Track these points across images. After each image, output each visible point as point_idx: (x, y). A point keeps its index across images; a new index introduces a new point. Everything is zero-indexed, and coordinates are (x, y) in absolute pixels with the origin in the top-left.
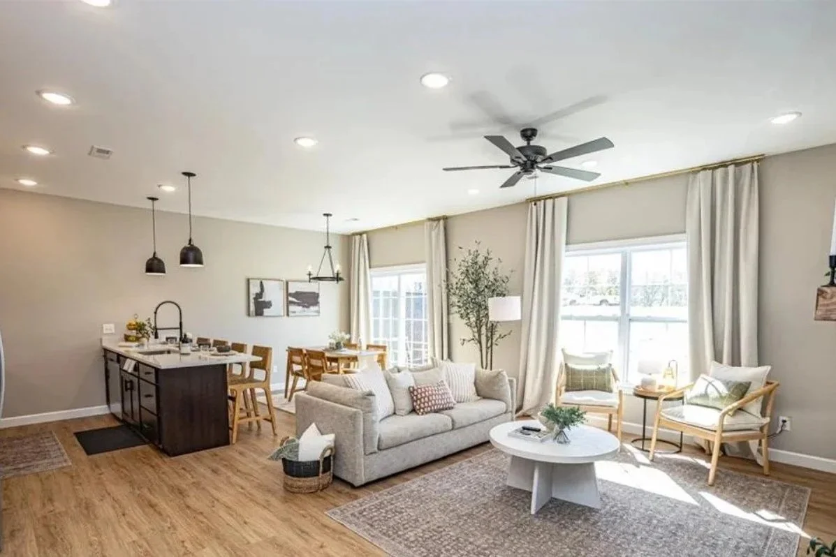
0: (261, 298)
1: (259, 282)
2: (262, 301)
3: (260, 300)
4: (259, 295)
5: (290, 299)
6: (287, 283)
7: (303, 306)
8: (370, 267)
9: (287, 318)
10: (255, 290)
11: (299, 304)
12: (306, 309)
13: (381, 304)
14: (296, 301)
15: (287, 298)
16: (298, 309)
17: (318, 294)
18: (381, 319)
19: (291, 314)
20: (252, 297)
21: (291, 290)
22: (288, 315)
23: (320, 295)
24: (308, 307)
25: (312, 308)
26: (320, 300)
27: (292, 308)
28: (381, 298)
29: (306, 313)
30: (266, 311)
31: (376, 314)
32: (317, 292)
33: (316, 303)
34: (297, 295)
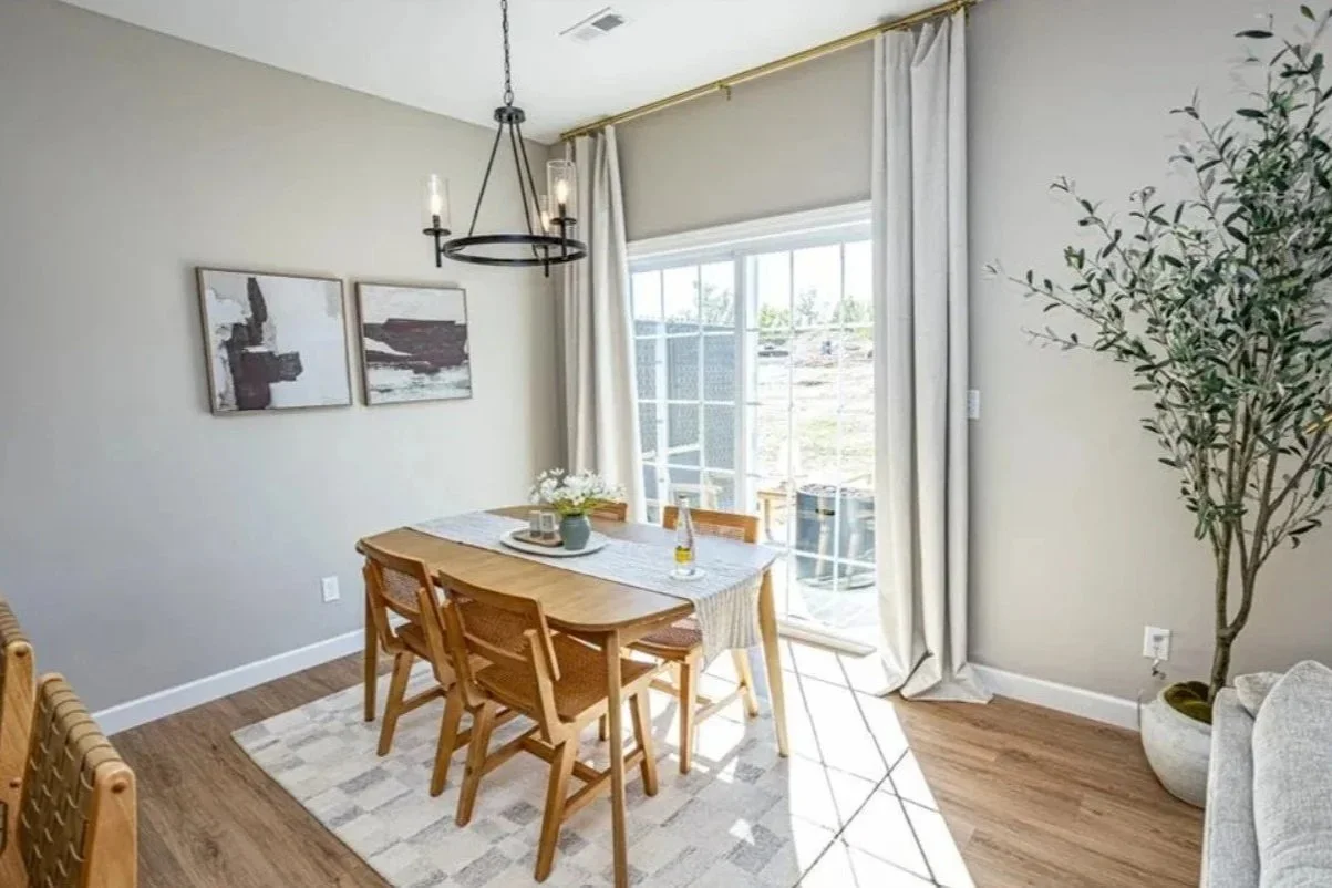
0: (256, 341)
1: (244, 279)
2: (260, 355)
3: (253, 350)
4: (249, 331)
5: (371, 344)
6: (356, 287)
7: (418, 370)
8: (628, 240)
9: (364, 409)
10: (227, 311)
11: (400, 364)
12: (426, 379)
13: (661, 353)
14: (387, 350)
15: (361, 344)
16: (401, 378)
17: (464, 327)
18: (661, 401)
19: (375, 397)
20: (215, 339)
21: (374, 314)
22: (366, 401)
23: (470, 330)
24: (432, 371)
25: (448, 376)
26: (473, 346)
27: (379, 376)
28: (661, 336)
29: (429, 394)
30: (281, 392)
31: (647, 388)
32: (460, 321)
33: (459, 359)
34: (394, 330)
